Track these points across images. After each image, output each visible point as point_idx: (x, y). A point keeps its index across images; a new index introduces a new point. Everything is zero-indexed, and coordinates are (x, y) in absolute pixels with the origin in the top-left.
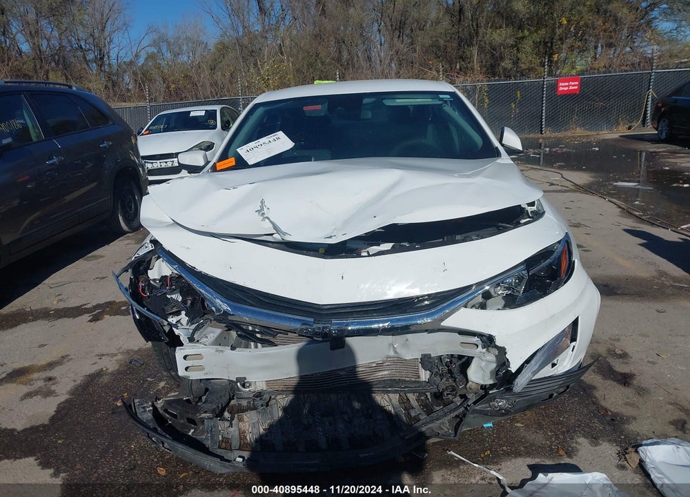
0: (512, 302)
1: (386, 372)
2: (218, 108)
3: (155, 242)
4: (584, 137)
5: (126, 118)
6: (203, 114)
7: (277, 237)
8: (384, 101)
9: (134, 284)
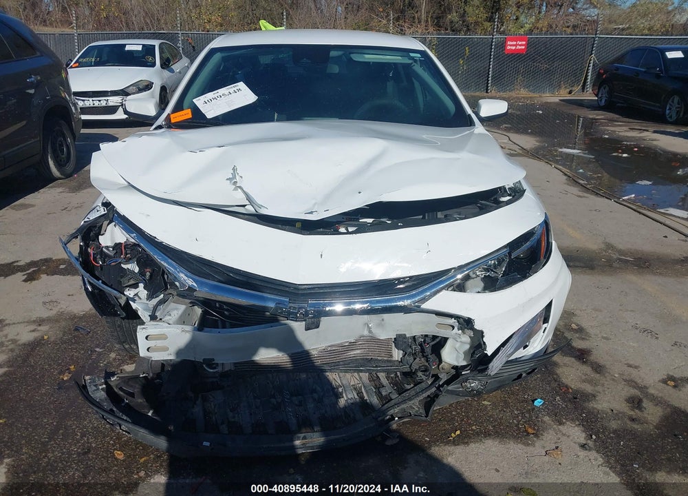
0: (491, 285)
1: (358, 352)
2: (156, 43)
3: (107, 205)
4: (527, 98)
5: (51, 45)
6: (141, 49)
7: (250, 209)
8: (352, 56)
9: (83, 252)
